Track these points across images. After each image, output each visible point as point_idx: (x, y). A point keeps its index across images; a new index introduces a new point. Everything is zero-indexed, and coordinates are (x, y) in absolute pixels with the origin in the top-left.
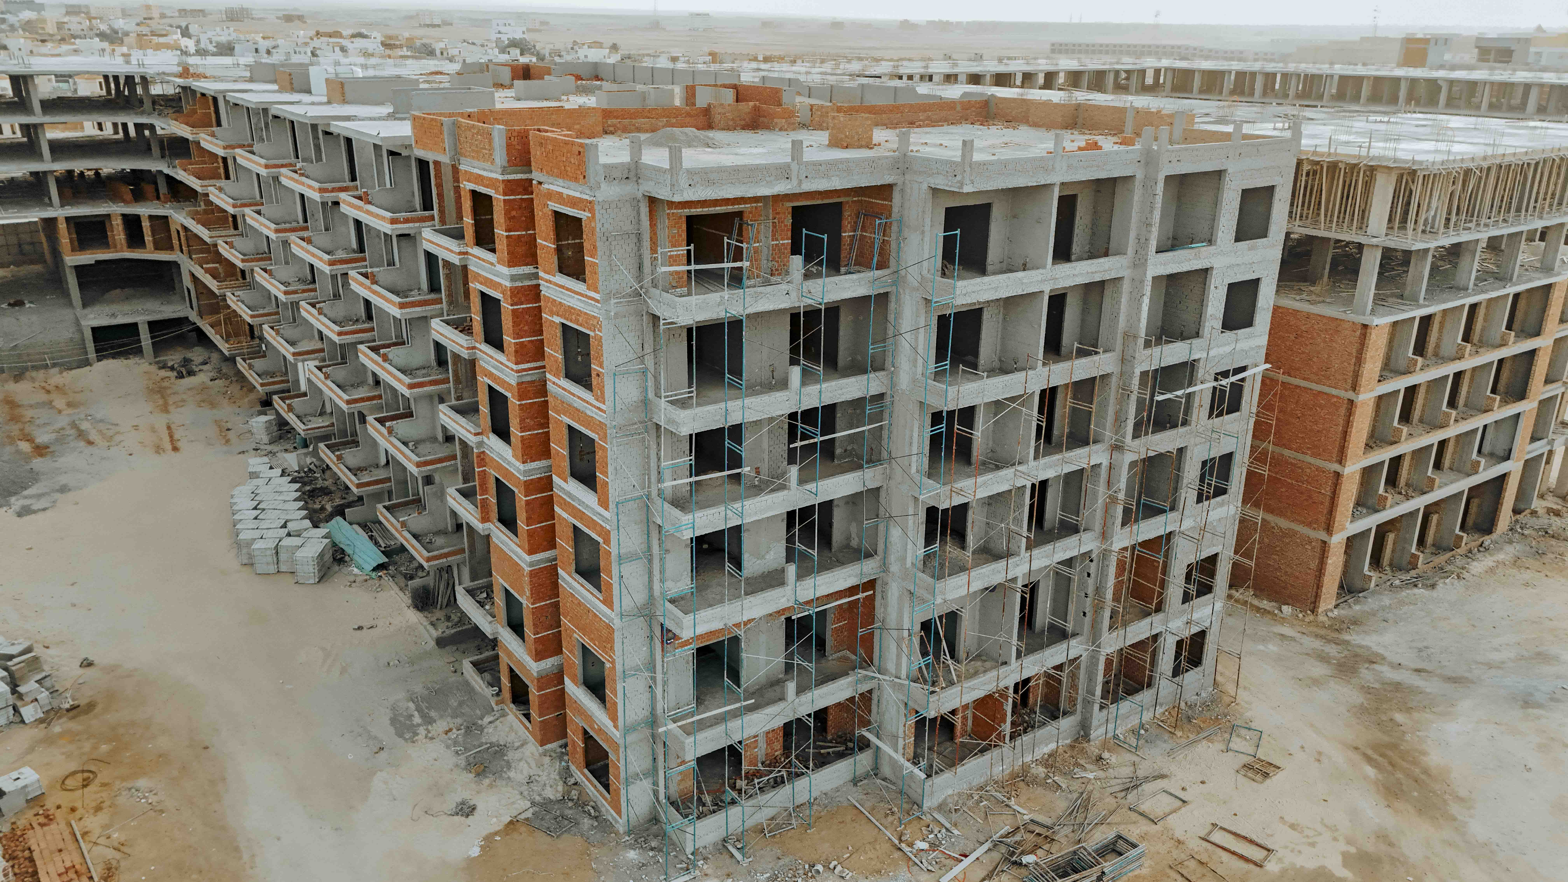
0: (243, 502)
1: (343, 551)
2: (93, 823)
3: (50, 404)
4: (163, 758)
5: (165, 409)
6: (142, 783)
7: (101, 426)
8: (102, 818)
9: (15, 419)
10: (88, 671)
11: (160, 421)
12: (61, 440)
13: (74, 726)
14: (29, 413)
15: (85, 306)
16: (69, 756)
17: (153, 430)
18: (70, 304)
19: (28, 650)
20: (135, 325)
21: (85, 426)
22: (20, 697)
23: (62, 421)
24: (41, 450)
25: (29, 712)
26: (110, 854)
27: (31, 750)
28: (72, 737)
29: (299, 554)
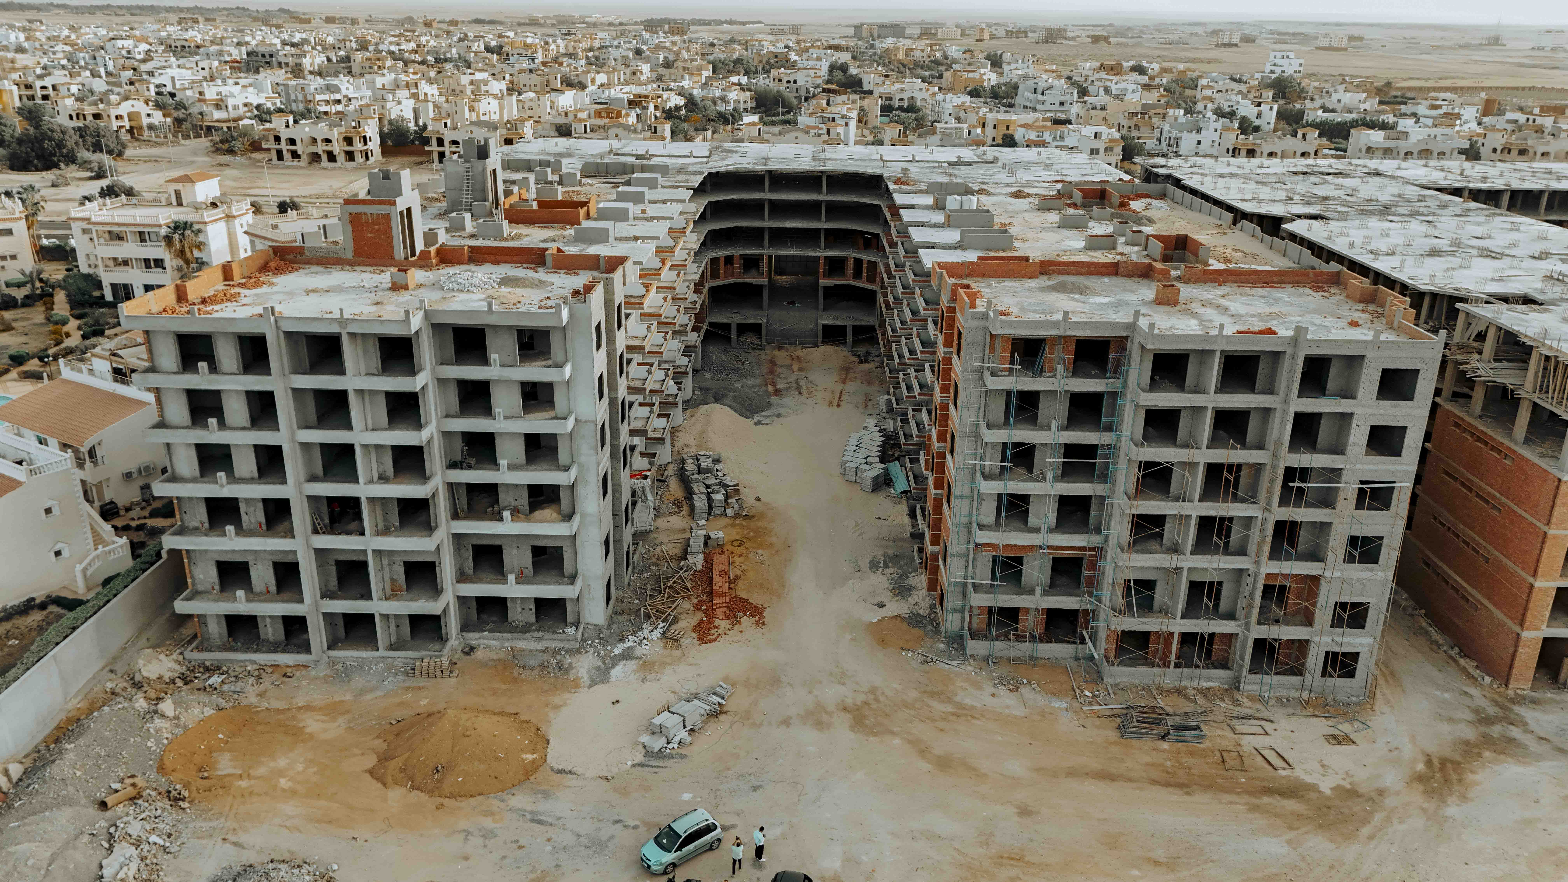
0: (854, 441)
1: (891, 480)
2: (738, 560)
3: (790, 367)
4: (771, 545)
5: (844, 382)
6: (760, 552)
7: (810, 385)
8: (741, 559)
9: (772, 372)
10: (758, 503)
11: (839, 387)
12: (788, 389)
13: (744, 523)
14: (779, 370)
15: (824, 310)
16: (738, 533)
17: (833, 392)
18: (817, 308)
19: (737, 485)
20: (845, 327)
21: (802, 383)
22: (728, 504)
23: (793, 378)
24: (777, 392)
25: (729, 512)
26: (739, 572)
27: (725, 527)
28: (742, 526)
29: (865, 474)
